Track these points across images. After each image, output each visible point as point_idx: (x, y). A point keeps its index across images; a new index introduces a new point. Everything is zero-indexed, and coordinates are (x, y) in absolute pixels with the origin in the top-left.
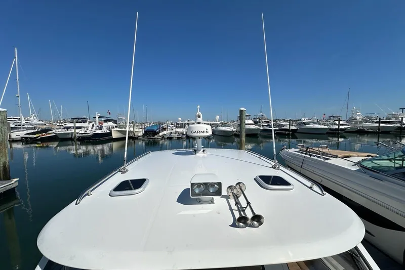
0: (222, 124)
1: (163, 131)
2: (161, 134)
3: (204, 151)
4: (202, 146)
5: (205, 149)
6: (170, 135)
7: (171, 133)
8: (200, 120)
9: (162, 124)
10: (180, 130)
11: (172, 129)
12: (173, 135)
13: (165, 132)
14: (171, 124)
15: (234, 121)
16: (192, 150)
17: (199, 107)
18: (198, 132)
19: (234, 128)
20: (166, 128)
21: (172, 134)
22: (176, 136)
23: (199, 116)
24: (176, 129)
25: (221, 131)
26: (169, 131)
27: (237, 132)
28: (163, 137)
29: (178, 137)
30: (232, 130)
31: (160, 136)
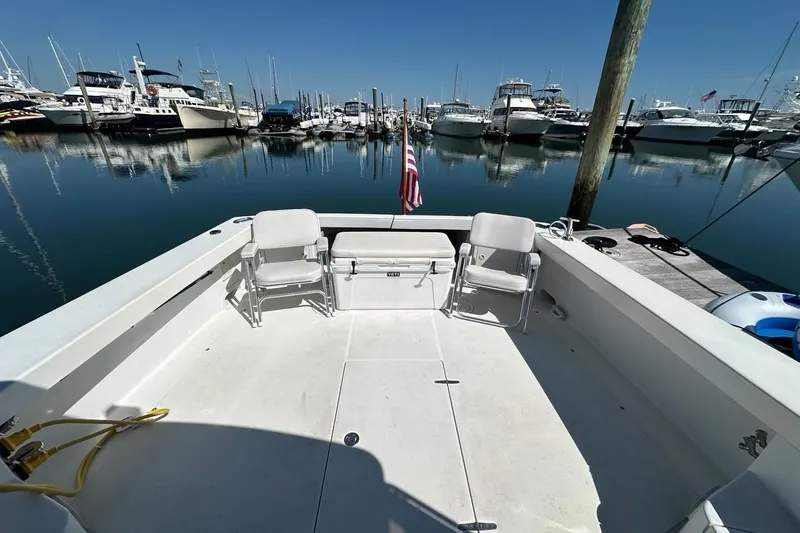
2: (304, 125)
6: (328, 128)
7: (330, 123)
10: (354, 119)
12: (336, 128)
21: (333, 126)
22: (343, 130)
24: (346, 117)
28: (310, 134)
29: (346, 134)
30: (482, 122)
31: (303, 130)
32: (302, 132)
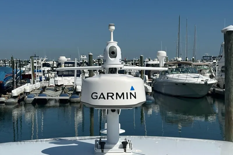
0: (180, 64)
1: (22, 84)
2: (16, 92)
3: (124, 145)
4: (122, 131)
5: (128, 138)
6: (41, 94)
7: (44, 88)
8: (116, 62)
9: (21, 66)
10: (67, 81)
11: (48, 79)
12: (49, 94)
13: (28, 87)
14: (45, 65)
15: (210, 58)
16: (93, 142)
17: (113, 28)
18: (110, 95)
19: (211, 77)
20: (29, 77)
21: (47, 92)
22: (56, 96)
23: (113, 54)
24: (58, 78)
25: (177, 84)
26: (38, 85)
27: (218, 86)
28: (21, 99)
29: (60, 100)
30: (206, 83)
31: (15, 97)
32: (13, 100)
